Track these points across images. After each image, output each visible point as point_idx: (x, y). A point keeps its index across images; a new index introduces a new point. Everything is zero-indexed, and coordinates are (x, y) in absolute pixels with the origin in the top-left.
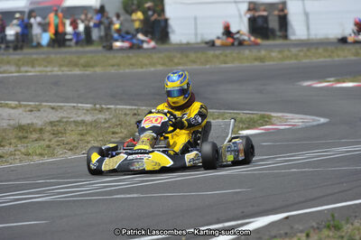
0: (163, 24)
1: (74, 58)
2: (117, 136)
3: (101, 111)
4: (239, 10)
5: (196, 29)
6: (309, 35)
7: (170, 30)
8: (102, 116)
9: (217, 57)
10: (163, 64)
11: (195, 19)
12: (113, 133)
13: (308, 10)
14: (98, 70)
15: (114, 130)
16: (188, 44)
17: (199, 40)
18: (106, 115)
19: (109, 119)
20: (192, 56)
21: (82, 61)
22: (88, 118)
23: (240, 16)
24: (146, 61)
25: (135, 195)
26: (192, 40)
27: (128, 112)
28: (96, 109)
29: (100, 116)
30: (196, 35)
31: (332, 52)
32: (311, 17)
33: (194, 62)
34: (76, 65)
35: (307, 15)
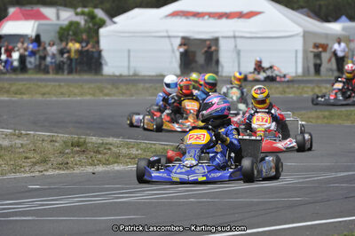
0: (96, 55)
1: (6, 85)
2: (29, 161)
3: (19, 136)
4: (172, 45)
5: (129, 62)
7: (103, 62)
8: (18, 142)
9: (147, 89)
10: (94, 95)
11: (129, 51)
12: (26, 158)
13: (239, 47)
14: (25, 97)
15: (28, 155)
16: (121, 76)
17: (131, 73)
18: (24, 141)
19: (26, 144)
20: (123, 88)
21: (13, 88)
22: (6, 143)
23: (173, 51)
24: (76, 91)
25: (30, 218)
26: (125, 72)
27: (46, 138)
28: (14, 135)
29: (17, 141)
30: (129, 68)
32: (242, 54)
33: (123, 94)
34: (8, 92)
35: (238, 53)
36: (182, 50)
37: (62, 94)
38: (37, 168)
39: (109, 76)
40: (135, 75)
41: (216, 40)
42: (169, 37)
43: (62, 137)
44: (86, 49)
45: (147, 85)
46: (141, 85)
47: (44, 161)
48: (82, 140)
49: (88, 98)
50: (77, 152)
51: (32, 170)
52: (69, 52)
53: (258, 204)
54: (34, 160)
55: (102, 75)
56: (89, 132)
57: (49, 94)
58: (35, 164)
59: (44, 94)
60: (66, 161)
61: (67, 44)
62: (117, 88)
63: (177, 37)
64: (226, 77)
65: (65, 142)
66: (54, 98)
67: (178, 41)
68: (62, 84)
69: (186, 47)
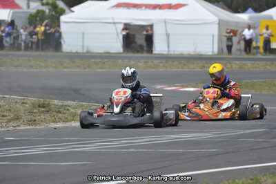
2: (5, 118)
4: (116, 29)
5: (83, 42)
6: (168, 51)
9: (97, 64)
10: (55, 67)
11: (83, 34)
12: (3, 116)
13: (169, 32)
14: (3, 68)
15: (5, 114)
16: (77, 52)
17: (85, 51)
18: (2, 103)
19: (4, 105)
20: (78, 62)
23: (118, 34)
24: (42, 64)
25: (6, 163)
26: (80, 50)
27: (19, 101)
30: (83, 46)
31: (185, 65)
32: (171, 37)
33: (79, 67)
35: (168, 36)
36: (124, 33)
37: (31, 66)
38: (12, 124)
39: (68, 53)
40: (88, 52)
41: (151, 26)
42: (114, 23)
43: (31, 100)
44: (49, 32)
45: (98, 60)
46: (93, 60)
47: (18, 118)
48: (47, 103)
49: (51, 69)
50: (43, 112)
51: (8, 125)
52: (36, 34)
53: (184, 153)
54: (9, 118)
55: (62, 52)
56: (51, 96)
57: (21, 66)
58: (10, 121)
59: (16, 66)
60: (34, 118)
61: (35, 28)
62: (74, 62)
63: (121, 23)
64: (159, 54)
65: (33, 104)
66: (25, 70)
67: (121, 26)
68: (31, 59)
69: (127, 31)
